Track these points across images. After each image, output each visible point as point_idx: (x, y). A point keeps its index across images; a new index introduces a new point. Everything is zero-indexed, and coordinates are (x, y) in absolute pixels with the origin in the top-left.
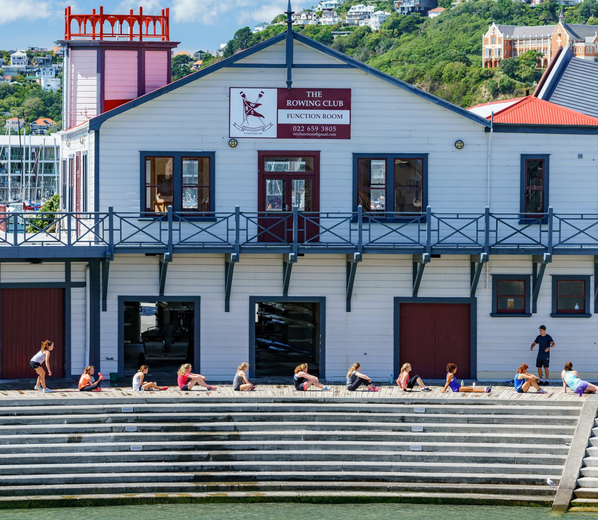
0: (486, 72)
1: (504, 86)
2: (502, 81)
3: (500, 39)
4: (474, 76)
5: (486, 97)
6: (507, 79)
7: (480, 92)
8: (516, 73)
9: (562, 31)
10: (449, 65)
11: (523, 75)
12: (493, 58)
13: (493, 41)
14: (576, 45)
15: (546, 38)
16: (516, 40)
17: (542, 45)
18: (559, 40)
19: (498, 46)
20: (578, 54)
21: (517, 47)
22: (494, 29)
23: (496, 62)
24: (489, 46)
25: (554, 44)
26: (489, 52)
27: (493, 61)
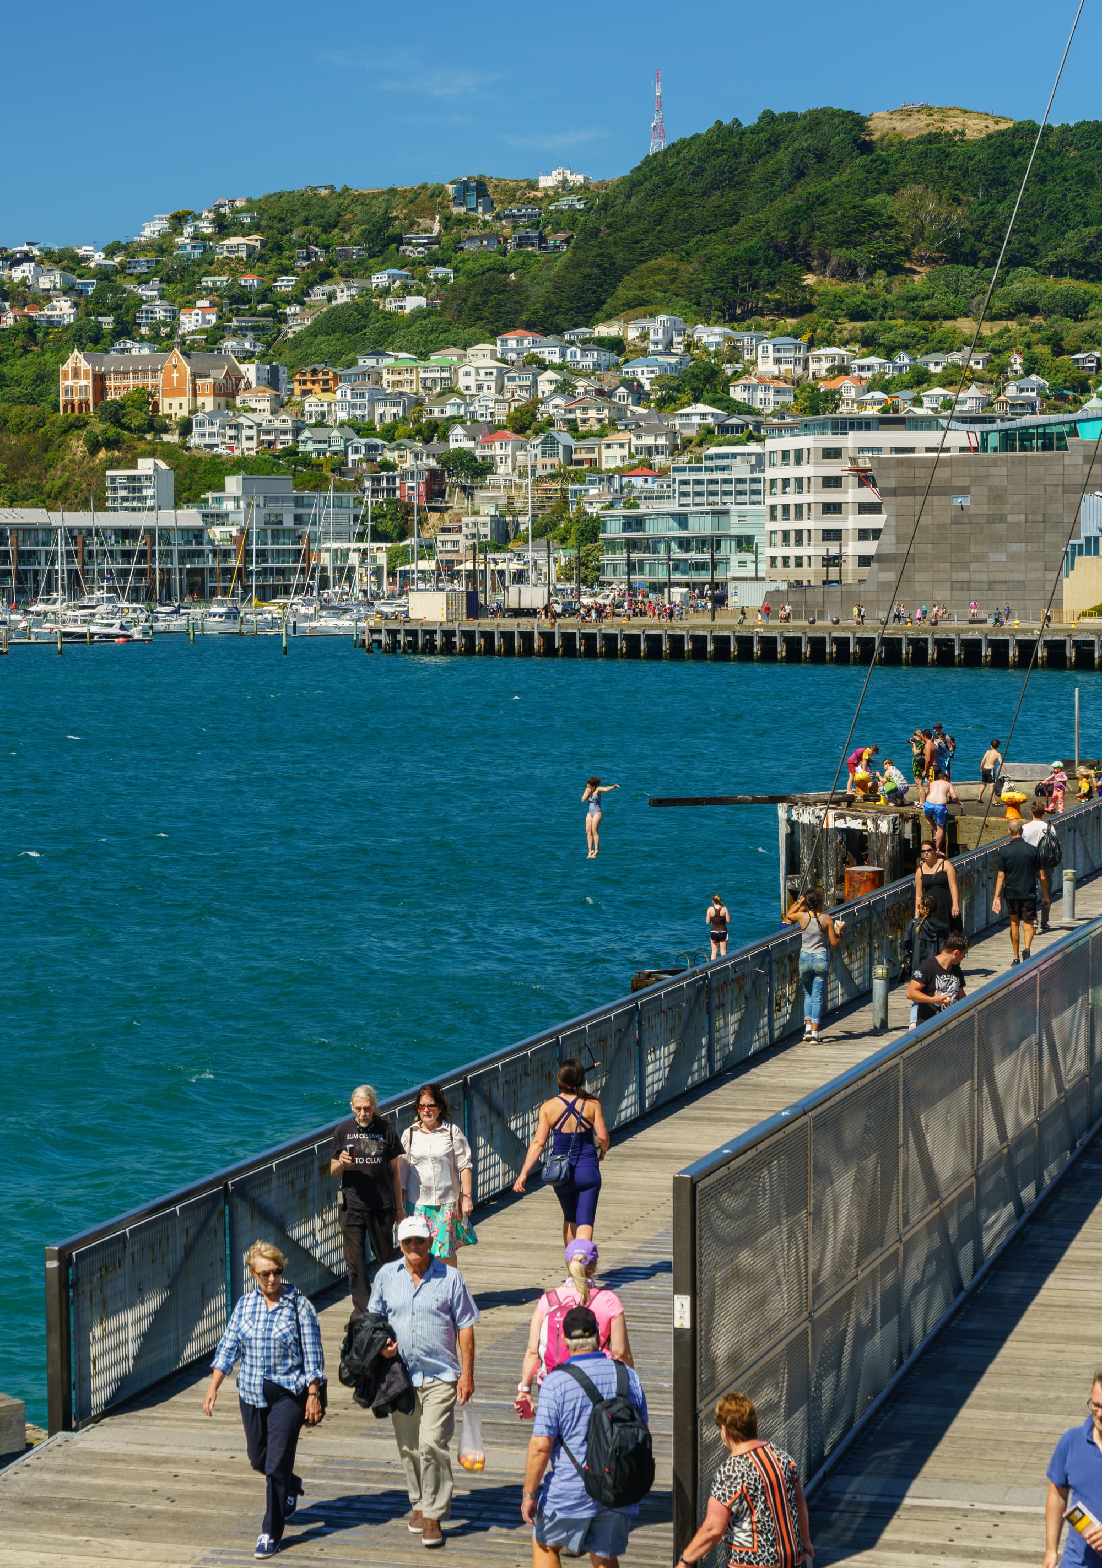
0: (77, 418)
1: (107, 440)
2: (105, 431)
3: (86, 373)
4: (58, 424)
5: (79, 454)
6: (113, 431)
7: (70, 448)
8: (123, 421)
9: (179, 361)
10: (16, 409)
11: (135, 423)
12: (77, 398)
13: (76, 375)
14: (199, 381)
15: (155, 371)
16: (109, 374)
17: (150, 381)
18: (175, 375)
19: (83, 382)
20: (204, 395)
21: (111, 383)
22: (76, 359)
23: (80, 405)
24: (69, 383)
25: (168, 380)
26: (70, 390)
27: (76, 403)
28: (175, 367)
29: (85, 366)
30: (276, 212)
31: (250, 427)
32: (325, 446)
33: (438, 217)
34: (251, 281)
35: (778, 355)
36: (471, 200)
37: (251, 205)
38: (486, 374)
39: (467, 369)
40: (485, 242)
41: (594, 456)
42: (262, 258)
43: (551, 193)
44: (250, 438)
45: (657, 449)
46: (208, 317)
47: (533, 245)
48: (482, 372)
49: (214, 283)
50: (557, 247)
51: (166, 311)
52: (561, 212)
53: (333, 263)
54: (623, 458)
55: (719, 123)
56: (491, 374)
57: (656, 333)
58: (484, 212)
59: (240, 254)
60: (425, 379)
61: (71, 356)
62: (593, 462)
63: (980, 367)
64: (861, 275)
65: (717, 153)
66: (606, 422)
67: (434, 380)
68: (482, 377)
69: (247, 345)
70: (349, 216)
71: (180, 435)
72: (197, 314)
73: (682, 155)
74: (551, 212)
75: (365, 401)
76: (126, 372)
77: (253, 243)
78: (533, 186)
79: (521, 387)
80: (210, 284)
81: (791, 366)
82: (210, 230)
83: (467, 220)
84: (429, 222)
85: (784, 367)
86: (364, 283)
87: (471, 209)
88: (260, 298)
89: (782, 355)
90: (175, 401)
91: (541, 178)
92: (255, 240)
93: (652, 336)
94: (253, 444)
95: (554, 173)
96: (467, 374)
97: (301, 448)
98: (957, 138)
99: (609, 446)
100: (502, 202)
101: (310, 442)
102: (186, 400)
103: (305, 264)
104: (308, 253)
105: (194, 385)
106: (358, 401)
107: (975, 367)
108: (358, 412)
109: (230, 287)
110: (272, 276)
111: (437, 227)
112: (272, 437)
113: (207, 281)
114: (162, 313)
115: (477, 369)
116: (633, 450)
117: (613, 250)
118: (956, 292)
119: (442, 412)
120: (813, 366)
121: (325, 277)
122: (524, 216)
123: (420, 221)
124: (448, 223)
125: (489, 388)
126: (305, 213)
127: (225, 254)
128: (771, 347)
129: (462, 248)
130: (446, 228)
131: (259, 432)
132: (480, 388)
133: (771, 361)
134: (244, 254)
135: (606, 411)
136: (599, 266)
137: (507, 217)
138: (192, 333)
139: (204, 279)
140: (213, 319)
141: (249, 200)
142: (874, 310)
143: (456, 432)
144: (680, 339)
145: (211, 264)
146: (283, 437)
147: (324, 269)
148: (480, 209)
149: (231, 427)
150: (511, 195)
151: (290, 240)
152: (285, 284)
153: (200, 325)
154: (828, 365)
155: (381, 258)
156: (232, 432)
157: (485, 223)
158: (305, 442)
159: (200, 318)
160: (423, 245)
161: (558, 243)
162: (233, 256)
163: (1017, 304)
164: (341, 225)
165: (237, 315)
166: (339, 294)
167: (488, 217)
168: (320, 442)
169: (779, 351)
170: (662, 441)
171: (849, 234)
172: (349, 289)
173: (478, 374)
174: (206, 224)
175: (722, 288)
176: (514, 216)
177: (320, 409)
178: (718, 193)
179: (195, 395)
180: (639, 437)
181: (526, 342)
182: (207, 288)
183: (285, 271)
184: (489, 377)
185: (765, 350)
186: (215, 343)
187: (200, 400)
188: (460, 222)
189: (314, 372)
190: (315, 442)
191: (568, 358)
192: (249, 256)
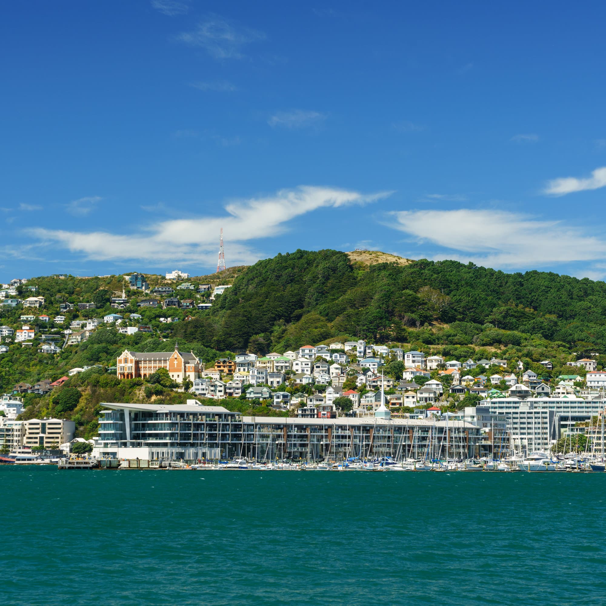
3: (131, 360)
9: (178, 356)
12: (126, 372)
13: (126, 361)
14: (187, 365)
15: (165, 361)
16: (141, 361)
17: (162, 365)
18: (176, 362)
19: (129, 365)
20: (189, 371)
21: (142, 365)
22: (126, 354)
23: (128, 375)
24: (123, 365)
25: (172, 365)
26: (123, 368)
27: (126, 374)
28: (176, 359)
29: (130, 357)
30: (45, 286)
31: (221, 386)
32: (260, 395)
33: (124, 291)
34: (44, 318)
35: (414, 359)
36: (139, 284)
37: (31, 282)
38: (305, 364)
39: (297, 362)
40: (151, 303)
41: (401, 401)
42: (45, 307)
43: (175, 281)
44: (220, 391)
45: (430, 399)
46: (30, 334)
47: (175, 305)
48: (304, 364)
49: (27, 318)
50: (188, 306)
51: (9, 331)
52: (184, 290)
53: (77, 310)
54: (414, 402)
55: (280, 254)
56: (308, 364)
57: (360, 348)
58: (146, 289)
59: (36, 305)
60: (277, 367)
61: (123, 353)
62: (400, 404)
63: (505, 366)
64: (418, 325)
65: (286, 268)
66: (392, 387)
67: (282, 367)
68: (304, 366)
69: (53, 348)
70: (78, 289)
71: (185, 389)
72: (25, 333)
73: (267, 267)
74: (178, 290)
75: (264, 375)
76: (150, 361)
77: (40, 300)
78: (164, 278)
79: (323, 371)
80: (25, 319)
81: (420, 364)
82: (14, 294)
83: (138, 292)
84: (120, 293)
85: (417, 364)
86: (101, 320)
87: (139, 288)
88: (51, 326)
89: (415, 359)
90: (176, 374)
91: (167, 274)
92: (40, 298)
93: (358, 349)
94: (222, 394)
95: (173, 272)
96: (297, 364)
97: (248, 396)
98: (395, 265)
99: (408, 397)
100: (152, 285)
101: (252, 393)
102: (181, 374)
103: (65, 310)
104: (66, 306)
105: (185, 367)
106: (260, 375)
107: (504, 366)
108: (260, 381)
109: (36, 320)
110: (53, 315)
111: (124, 295)
112: (231, 391)
113: (24, 317)
114: (7, 332)
115: (302, 362)
116: (418, 399)
117: (250, 309)
118: (466, 333)
119: (301, 381)
120: (429, 364)
121: (75, 317)
122: (165, 291)
123: (116, 292)
124: (129, 294)
125: (307, 371)
126: (58, 287)
127: (28, 305)
128: (411, 356)
129: (139, 306)
130: (128, 296)
131: (225, 389)
132: (303, 370)
133: (411, 361)
134: (37, 305)
135: (391, 382)
136: (245, 316)
137: (155, 292)
138: (24, 341)
139: (22, 316)
140: (33, 335)
141: (28, 280)
142: (434, 340)
143: (329, 390)
144: (370, 351)
145: (22, 309)
146: (237, 391)
147: (74, 313)
148: (144, 288)
149: (212, 386)
150: (156, 282)
151: (55, 299)
152: (59, 320)
153: (27, 338)
154: (436, 364)
155: (104, 309)
156: (213, 388)
157: (147, 294)
158: (250, 393)
159: (27, 334)
160: (122, 303)
161: (188, 304)
162: (33, 306)
163: (493, 339)
164: (75, 293)
165: (43, 334)
166: (88, 325)
167: (148, 291)
168: (258, 393)
169: (414, 357)
170: (432, 395)
171: (410, 307)
172: (93, 322)
173: (302, 364)
174: (12, 291)
175: (372, 329)
176: (160, 291)
177: (242, 379)
178: (289, 285)
179: (185, 371)
180: (421, 393)
181: (313, 351)
182: (23, 321)
183: (58, 314)
184: (307, 366)
185: (408, 357)
186: (37, 346)
187: (187, 374)
188: (135, 293)
189: (224, 362)
190: (255, 393)
191: (334, 358)
192: (40, 306)
